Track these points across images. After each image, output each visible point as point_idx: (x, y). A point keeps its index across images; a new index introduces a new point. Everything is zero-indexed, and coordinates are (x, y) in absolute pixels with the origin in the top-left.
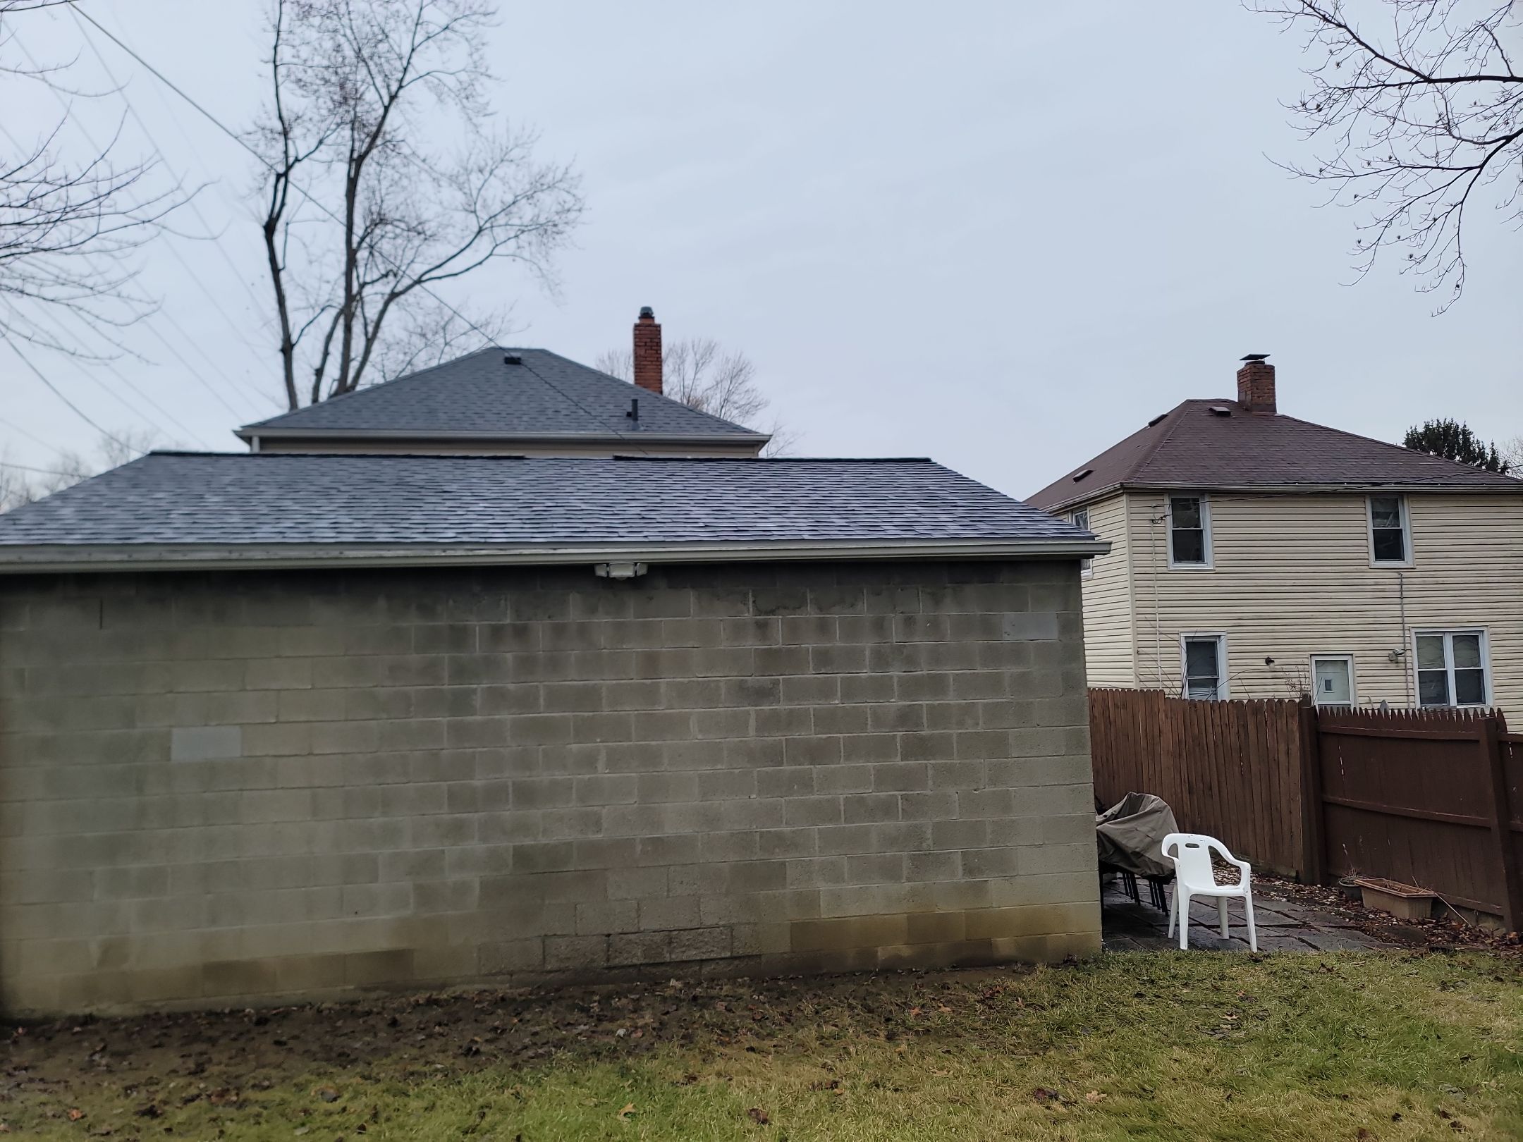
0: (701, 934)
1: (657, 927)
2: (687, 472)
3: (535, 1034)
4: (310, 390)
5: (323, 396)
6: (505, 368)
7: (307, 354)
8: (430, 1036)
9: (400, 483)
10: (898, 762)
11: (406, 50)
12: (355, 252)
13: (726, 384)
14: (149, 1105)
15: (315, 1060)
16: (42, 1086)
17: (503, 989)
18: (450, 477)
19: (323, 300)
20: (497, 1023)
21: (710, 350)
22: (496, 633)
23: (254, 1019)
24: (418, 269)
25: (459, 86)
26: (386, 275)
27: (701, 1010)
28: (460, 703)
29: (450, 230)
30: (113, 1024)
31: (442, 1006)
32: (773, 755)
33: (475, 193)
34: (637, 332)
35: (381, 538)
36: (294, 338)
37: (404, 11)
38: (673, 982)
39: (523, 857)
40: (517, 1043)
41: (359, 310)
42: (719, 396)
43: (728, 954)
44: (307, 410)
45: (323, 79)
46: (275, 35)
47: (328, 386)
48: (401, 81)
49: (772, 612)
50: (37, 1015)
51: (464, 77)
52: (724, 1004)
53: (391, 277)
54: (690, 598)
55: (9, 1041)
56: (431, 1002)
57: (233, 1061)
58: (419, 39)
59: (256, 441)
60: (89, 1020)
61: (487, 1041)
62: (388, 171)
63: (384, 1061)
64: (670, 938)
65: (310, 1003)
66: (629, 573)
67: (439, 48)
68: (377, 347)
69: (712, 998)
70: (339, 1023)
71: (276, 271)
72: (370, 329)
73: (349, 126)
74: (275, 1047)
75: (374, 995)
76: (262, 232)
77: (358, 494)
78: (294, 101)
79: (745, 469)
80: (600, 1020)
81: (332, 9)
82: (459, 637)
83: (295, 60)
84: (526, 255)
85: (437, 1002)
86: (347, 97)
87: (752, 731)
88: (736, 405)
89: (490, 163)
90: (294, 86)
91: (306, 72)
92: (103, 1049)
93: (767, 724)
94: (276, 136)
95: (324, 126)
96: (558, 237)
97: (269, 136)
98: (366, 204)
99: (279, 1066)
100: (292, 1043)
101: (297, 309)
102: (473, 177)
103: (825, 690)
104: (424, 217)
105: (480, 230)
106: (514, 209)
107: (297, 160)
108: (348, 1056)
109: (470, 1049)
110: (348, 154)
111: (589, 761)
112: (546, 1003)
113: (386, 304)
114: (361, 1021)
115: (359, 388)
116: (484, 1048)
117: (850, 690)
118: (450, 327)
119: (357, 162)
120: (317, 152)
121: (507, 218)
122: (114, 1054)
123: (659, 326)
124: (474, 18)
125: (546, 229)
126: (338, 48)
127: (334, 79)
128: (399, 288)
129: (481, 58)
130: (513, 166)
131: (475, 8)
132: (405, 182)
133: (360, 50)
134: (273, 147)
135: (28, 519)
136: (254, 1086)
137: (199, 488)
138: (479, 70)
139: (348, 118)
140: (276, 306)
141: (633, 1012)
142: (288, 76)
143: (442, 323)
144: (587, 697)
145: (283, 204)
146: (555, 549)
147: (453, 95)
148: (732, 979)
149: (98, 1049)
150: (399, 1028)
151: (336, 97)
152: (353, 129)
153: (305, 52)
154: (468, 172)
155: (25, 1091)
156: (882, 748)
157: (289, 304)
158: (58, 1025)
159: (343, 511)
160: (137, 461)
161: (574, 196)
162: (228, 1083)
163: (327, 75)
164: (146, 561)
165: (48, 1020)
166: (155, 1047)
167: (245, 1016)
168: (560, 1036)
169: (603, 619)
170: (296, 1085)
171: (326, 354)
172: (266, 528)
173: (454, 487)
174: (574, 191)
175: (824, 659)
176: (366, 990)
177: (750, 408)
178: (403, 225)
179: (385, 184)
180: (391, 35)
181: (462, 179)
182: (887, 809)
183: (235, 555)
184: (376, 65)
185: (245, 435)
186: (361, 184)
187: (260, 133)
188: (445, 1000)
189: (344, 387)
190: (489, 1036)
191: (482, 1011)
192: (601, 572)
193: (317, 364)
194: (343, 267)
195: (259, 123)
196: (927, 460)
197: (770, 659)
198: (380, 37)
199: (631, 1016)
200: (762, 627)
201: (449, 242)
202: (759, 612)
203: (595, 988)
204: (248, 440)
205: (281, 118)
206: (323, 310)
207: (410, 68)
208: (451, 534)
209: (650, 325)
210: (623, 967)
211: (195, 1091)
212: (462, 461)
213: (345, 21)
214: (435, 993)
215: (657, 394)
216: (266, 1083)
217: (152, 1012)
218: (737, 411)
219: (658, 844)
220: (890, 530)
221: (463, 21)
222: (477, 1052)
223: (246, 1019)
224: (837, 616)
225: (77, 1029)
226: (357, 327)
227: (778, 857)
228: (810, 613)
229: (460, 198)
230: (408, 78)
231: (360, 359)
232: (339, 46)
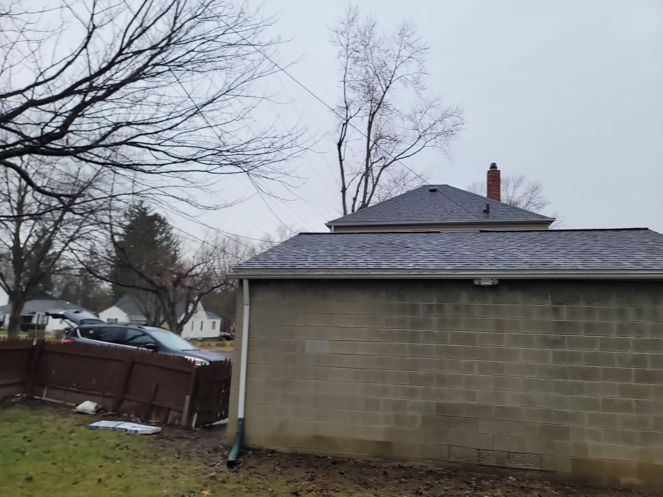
0: (525, 456)
1: (502, 449)
2: (516, 237)
3: (446, 490)
4: (352, 206)
5: (356, 209)
6: (429, 194)
7: (351, 192)
8: (400, 482)
9: (391, 244)
10: (633, 383)
11: (393, 69)
12: (370, 150)
13: (529, 195)
14: (295, 491)
15: (355, 483)
16: (258, 476)
17: (431, 467)
18: (409, 241)
19: (357, 171)
20: (429, 482)
21: (521, 179)
22: (430, 307)
23: (332, 461)
24: (394, 155)
25: (413, 79)
26: (381, 159)
27: (525, 494)
28: (414, 338)
29: (407, 138)
30: (282, 454)
31: (405, 470)
32: (562, 373)
33: (418, 121)
34: (489, 174)
35: (384, 267)
36: (346, 186)
37: (393, 53)
38: (511, 478)
39: (440, 408)
40: (438, 493)
41: (371, 173)
42: (525, 200)
43: (539, 469)
44: (350, 215)
45: (361, 85)
46: (344, 71)
47: (358, 205)
48: (390, 81)
49: (561, 304)
50: (256, 447)
51: (415, 75)
52: (538, 493)
53: (383, 160)
54: (519, 296)
55: (246, 456)
56: (400, 467)
57: (324, 477)
58: (398, 63)
59: (333, 227)
60: (273, 452)
61: (425, 489)
62: (384, 117)
63: (383, 489)
64: (509, 456)
65: (352, 459)
66: (490, 283)
67: (406, 66)
68: (377, 188)
69: (531, 489)
70: (364, 469)
71: (341, 161)
72: (375, 181)
73: (370, 102)
74: (340, 475)
75: (377, 460)
76: (337, 146)
77: (374, 248)
78: (351, 95)
79: (544, 235)
80: (476, 489)
81: (366, 57)
82: (414, 309)
83: (352, 79)
84: (439, 145)
85: (402, 467)
86: (371, 90)
87: (551, 360)
88: (534, 204)
89: (425, 108)
90: (351, 89)
91: (355, 83)
92: (278, 464)
93: (559, 357)
94: (344, 109)
95: (361, 103)
96: (453, 136)
97: (341, 109)
98: (375, 131)
99: (341, 483)
100: (346, 474)
101: (348, 175)
102: (418, 115)
103: (591, 344)
104: (397, 134)
105: (420, 137)
106: (434, 126)
107: (351, 117)
108: (368, 484)
109: (418, 492)
110: (369, 112)
111: (470, 368)
112: (450, 477)
113: (381, 170)
114: (372, 470)
115: (369, 205)
116: (424, 492)
117: (605, 344)
118: (406, 178)
119: (372, 115)
120: (358, 113)
121: (431, 130)
122: (283, 467)
123: (499, 171)
124: (420, 51)
125: (448, 133)
126: (367, 72)
127: (365, 84)
128: (386, 164)
129: (423, 67)
130: (434, 108)
131: (421, 47)
132: (390, 121)
133: (375, 71)
134: (342, 113)
135: (262, 259)
136: (333, 490)
137: (316, 247)
138: (422, 72)
139: (370, 98)
140: (340, 174)
141: (492, 489)
142: (349, 86)
143: (403, 177)
144: (469, 339)
145: (345, 135)
146: (456, 272)
147: (411, 83)
148: (541, 481)
149: (277, 464)
150: (388, 476)
151: (366, 91)
152: (371, 103)
153: (355, 76)
154: (415, 113)
155: (252, 477)
156: (624, 375)
157: (345, 173)
158: (263, 452)
159: (369, 256)
160: (295, 237)
161: (460, 118)
162: (323, 487)
163: (363, 83)
164: (299, 274)
165: (259, 450)
166: (296, 466)
167: (329, 459)
168: (457, 494)
169: (477, 304)
170: (349, 493)
171: (358, 191)
172: (341, 262)
173: (411, 245)
174: (460, 116)
175: (589, 328)
176: (373, 457)
177: (542, 205)
178: (388, 138)
179: (383, 122)
180: (388, 64)
181: (413, 117)
182: (627, 407)
183: (329, 273)
184: (382, 76)
185: (329, 225)
186: (373, 123)
187: (338, 108)
188: (406, 467)
189: (364, 205)
190: (426, 487)
191: (422, 475)
192: (476, 283)
193: (354, 196)
194: (365, 157)
195: (339, 105)
196: (647, 229)
197: (561, 326)
198: (383, 65)
199: (491, 490)
200: (556, 311)
201: (407, 143)
202: (554, 303)
203: (472, 474)
204: (330, 227)
205: (345, 102)
206: (358, 174)
207: (394, 75)
208: (411, 265)
209: (495, 171)
210: (486, 466)
211: (311, 488)
212: (414, 234)
213: (371, 61)
214: (401, 463)
215: (498, 202)
216: (337, 490)
217: (295, 452)
218: (534, 207)
219: (503, 410)
220: (627, 264)
221: (416, 53)
222: (421, 494)
223: (329, 461)
224: (597, 307)
225: (269, 455)
226: (370, 180)
227: (566, 424)
228: (582, 305)
229: (412, 124)
230: (393, 79)
231: (370, 193)
232: (368, 71)
